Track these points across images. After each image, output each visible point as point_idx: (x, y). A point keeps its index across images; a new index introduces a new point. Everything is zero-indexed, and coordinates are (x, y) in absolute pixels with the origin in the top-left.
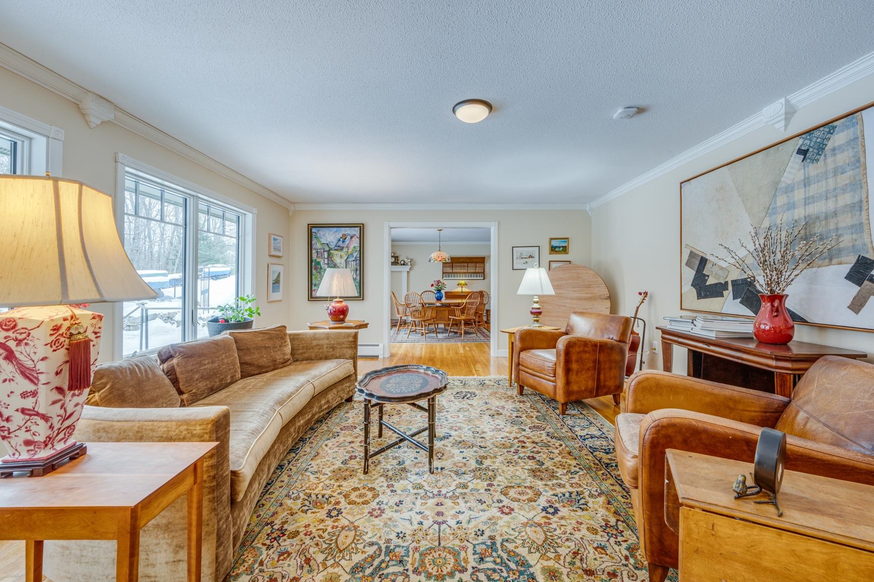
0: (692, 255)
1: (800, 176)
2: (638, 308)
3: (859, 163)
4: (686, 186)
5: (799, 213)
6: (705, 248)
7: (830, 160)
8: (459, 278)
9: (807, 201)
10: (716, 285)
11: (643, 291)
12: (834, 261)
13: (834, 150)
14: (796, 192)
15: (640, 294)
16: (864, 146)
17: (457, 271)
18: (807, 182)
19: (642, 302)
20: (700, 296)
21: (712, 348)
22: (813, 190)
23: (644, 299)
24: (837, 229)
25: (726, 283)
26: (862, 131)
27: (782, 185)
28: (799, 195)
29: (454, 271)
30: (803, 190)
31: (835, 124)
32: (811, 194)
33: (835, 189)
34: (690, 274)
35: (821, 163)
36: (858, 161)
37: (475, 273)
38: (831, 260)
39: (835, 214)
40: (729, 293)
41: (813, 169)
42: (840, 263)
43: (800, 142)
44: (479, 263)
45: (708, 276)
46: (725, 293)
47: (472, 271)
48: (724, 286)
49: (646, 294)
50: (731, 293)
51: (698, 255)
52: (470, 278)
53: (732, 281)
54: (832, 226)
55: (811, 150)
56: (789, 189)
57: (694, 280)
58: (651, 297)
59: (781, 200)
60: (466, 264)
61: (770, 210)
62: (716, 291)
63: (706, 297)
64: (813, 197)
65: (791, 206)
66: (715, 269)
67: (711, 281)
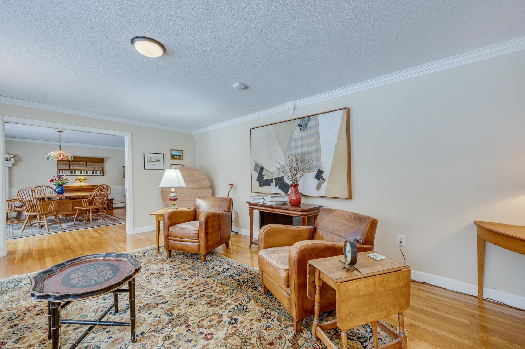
0: (257, 165)
1: (299, 136)
2: (229, 192)
3: (317, 134)
4: (253, 131)
5: (299, 150)
6: (262, 162)
7: (309, 131)
8: (76, 174)
9: (303, 146)
10: (268, 180)
11: (231, 184)
12: (311, 171)
13: (310, 127)
14: (298, 142)
15: (230, 185)
16: (319, 128)
17: (75, 168)
18: (302, 138)
19: (231, 189)
20: (261, 185)
21: (274, 210)
22: (304, 142)
23: (232, 188)
24: (312, 158)
25: (272, 179)
26: (318, 122)
27: (293, 138)
28: (299, 143)
29: (71, 168)
30: (300, 141)
31: (310, 117)
32: (303, 143)
33: (311, 143)
34: (256, 175)
35: (306, 131)
36: (317, 133)
37: (94, 170)
38: (310, 170)
39: (311, 152)
40: (273, 184)
41: (304, 134)
42: (313, 172)
43: (299, 121)
44: (98, 162)
45: (264, 176)
46: (272, 184)
47: (91, 169)
48: (271, 181)
49: (232, 184)
50: (275, 184)
51: (260, 166)
52: (88, 174)
53: (275, 178)
54: (310, 157)
55: (303, 125)
56: (296, 140)
57: (258, 178)
58: (235, 186)
59: (293, 144)
60: (85, 163)
61: (289, 148)
62: (268, 183)
63: (263, 186)
64: (304, 145)
65: (296, 147)
66: (267, 173)
67: (265, 178)
